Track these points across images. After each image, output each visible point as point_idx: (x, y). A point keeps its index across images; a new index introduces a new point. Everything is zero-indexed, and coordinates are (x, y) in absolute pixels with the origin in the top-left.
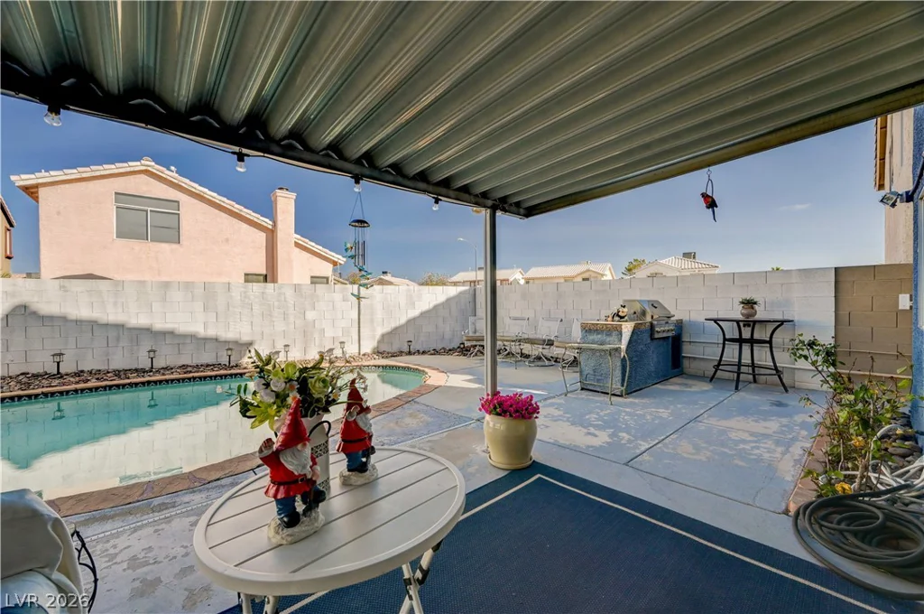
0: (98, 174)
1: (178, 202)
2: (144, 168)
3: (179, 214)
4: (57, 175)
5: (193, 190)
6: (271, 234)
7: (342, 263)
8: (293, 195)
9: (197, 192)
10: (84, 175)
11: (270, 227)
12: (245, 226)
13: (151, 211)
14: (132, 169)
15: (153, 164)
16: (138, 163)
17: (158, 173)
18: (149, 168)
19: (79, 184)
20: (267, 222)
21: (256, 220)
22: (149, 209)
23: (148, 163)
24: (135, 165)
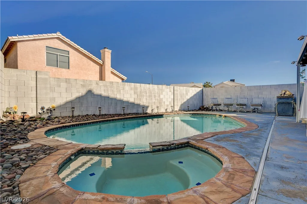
0: (41, 38)
1: (69, 52)
2: (58, 36)
3: (69, 57)
4: (25, 37)
5: (75, 47)
6: (102, 67)
7: (126, 79)
8: (110, 51)
9: (77, 48)
10: (36, 38)
11: (102, 64)
12: (92, 63)
13: (59, 55)
14: (53, 37)
15: (61, 35)
16: (55, 34)
17: (62, 39)
18: (60, 37)
19: (33, 42)
20: (100, 62)
21: (97, 60)
22: (58, 54)
23: (59, 35)
24: (54, 35)
